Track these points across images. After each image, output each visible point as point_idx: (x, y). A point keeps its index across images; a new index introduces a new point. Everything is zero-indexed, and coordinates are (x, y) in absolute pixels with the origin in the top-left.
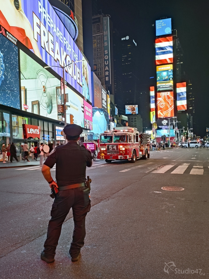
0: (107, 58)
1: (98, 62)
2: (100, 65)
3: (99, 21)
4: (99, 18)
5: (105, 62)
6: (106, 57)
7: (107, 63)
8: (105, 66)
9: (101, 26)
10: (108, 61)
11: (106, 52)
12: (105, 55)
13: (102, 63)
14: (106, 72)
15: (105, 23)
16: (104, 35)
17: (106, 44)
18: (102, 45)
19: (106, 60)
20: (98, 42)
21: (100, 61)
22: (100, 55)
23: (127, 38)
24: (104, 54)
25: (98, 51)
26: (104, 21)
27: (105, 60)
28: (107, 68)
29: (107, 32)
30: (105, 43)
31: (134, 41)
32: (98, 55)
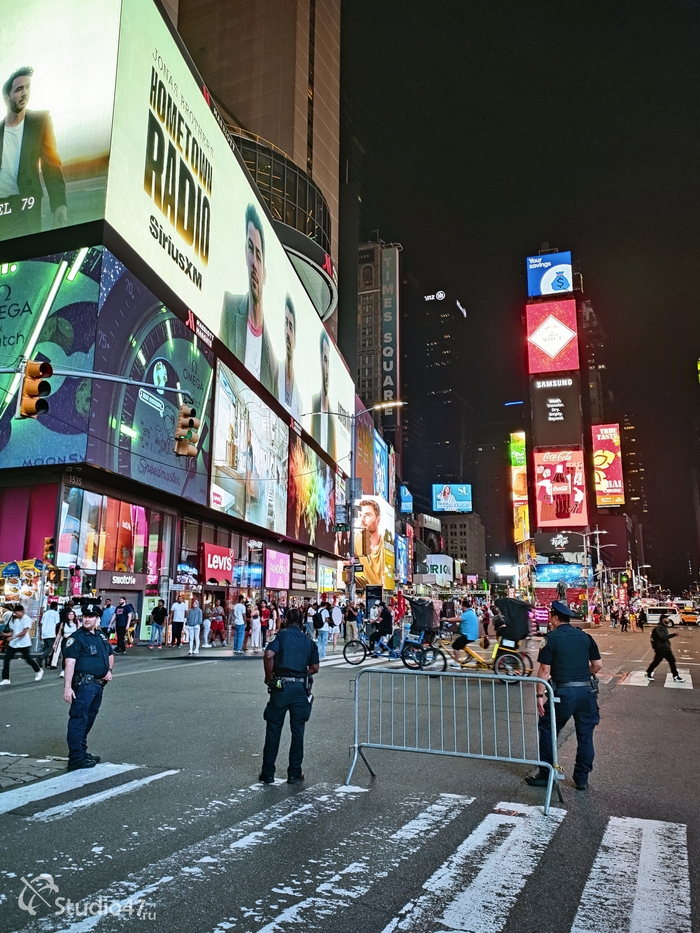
0: (390, 354)
1: (364, 363)
2: (370, 372)
3: (371, 259)
4: (371, 252)
5: (385, 363)
6: (388, 351)
7: (388, 367)
8: (384, 374)
9: (376, 271)
10: (391, 363)
11: (388, 338)
12: (384, 345)
13: (376, 366)
14: (386, 392)
15: (388, 265)
16: (384, 293)
17: (388, 318)
18: (376, 320)
19: (388, 360)
20: (364, 312)
21: (370, 361)
22: (370, 345)
23: (441, 295)
24: (382, 343)
25: (364, 334)
26: (384, 259)
27: (383, 359)
28: (388, 381)
29: (391, 286)
30: (385, 315)
31: (458, 304)
32: (364, 345)
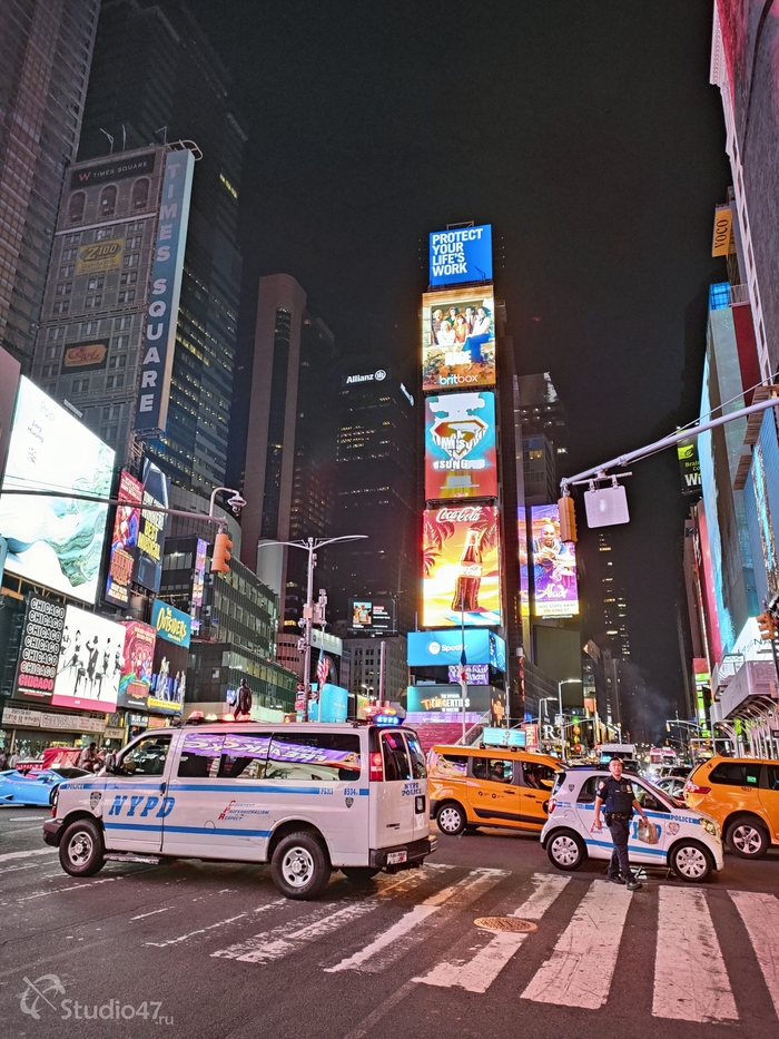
0: (160, 313)
1: (117, 328)
2: (125, 343)
3: (150, 169)
4: (151, 158)
5: (150, 327)
6: (157, 308)
7: (154, 333)
8: (148, 344)
9: (155, 186)
10: (161, 326)
11: (160, 287)
12: (152, 298)
13: (136, 333)
14: (146, 374)
15: (173, 175)
16: (161, 217)
17: (164, 255)
18: (145, 260)
19: (155, 321)
20: (128, 248)
21: (128, 324)
22: (130, 300)
24: (148, 295)
25: (124, 282)
26: (169, 167)
27: (149, 320)
28: (153, 356)
29: (174, 207)
30: (160, 252)
32: (122, 300)
